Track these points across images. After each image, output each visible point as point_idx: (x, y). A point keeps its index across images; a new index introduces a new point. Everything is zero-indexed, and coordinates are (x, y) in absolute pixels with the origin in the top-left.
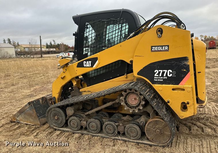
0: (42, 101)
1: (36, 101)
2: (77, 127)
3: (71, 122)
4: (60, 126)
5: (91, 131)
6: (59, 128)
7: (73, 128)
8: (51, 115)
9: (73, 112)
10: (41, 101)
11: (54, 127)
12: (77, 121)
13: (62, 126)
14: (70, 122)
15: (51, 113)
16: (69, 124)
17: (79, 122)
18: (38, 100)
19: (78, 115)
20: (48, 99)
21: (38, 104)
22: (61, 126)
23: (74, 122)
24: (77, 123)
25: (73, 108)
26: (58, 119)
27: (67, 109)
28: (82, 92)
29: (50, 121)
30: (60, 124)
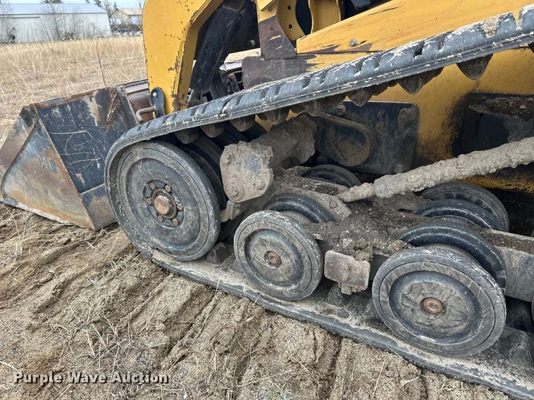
0: (103, 111)
1: (62, 107)
2: (296, 278)
3: (255, 241)
4: (185, 253)
5: (403, 328)
6: (184, 262)
7: (269, 280)
8: (134, 185)
9: (264, 177)
10: (93, 107)
11: (158, 257)
12: (297, 245)
13: (200, 253)
14: (249, 240)
15: (130, 173)
16: (239, 251)
17: (314, 251)
18: (78, 102)
19: (295, 197)
20: (129, 98)
21: (78, 122)
22: (195, 257)
23: (272, 244)
24: (293, 256)
25: (268, 152)
26: (174, 212)
27: (224, 159)
28: (311, 55)
29: (132, 217)
30: (186, 243)
